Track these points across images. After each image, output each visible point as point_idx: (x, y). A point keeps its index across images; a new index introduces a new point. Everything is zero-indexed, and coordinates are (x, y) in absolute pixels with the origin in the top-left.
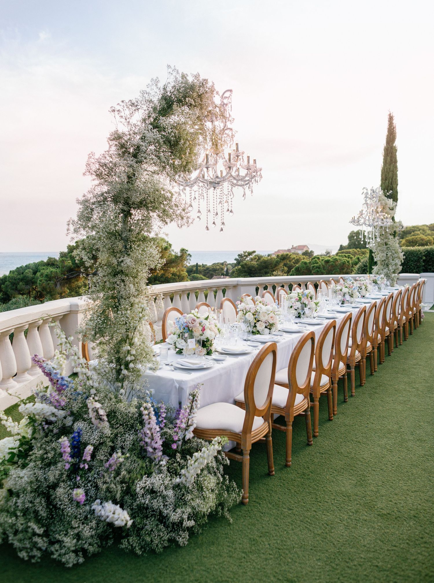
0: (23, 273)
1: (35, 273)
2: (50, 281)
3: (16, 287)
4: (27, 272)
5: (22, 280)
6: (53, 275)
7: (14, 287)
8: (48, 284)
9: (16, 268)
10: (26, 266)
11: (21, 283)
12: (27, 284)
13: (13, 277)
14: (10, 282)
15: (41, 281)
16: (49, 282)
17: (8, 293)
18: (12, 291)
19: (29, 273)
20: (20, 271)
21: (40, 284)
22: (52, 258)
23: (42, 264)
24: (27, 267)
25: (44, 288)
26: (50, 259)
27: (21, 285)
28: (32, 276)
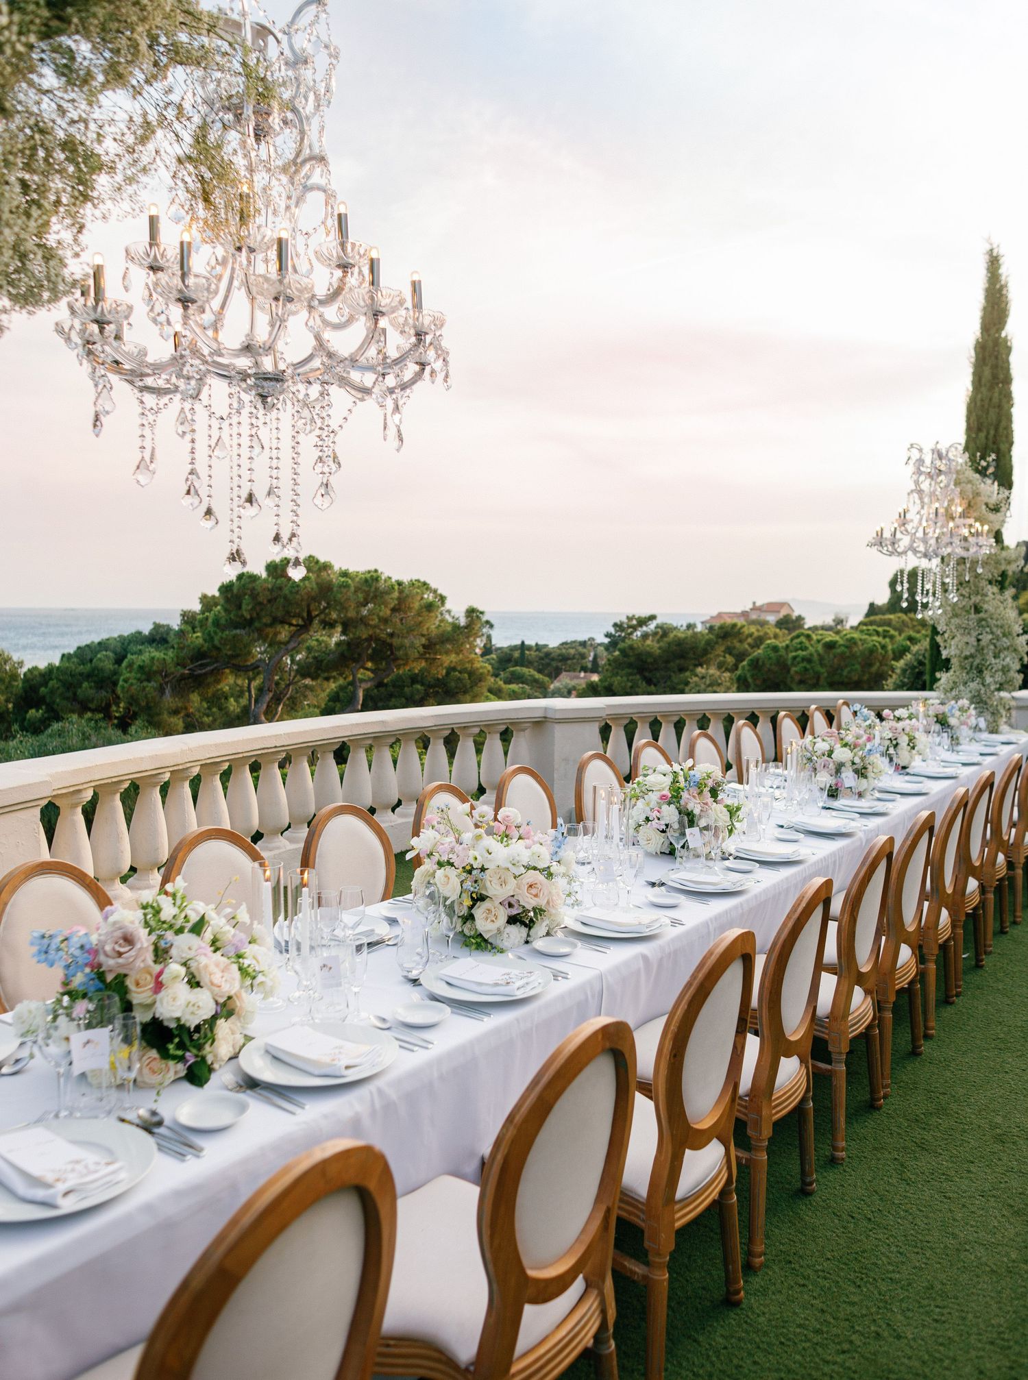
0: (91, 661)
1: (119, 660)
2: (149, 680)
3: (75, 694)
4: (100, 659)
5: (88, 676)
6: (155, 668)
7: (70, 694)
8: (144, 688)
9: (75, 649)
10: (100, 643)
11: (85, 685)
12: (101, 688)
13: (67, 668)
14: (60, 680)
15: (126, 681)
16: (145, 684)
17: (55, 706)
18: (65, 703)
19: (105, 661)
20: (85, 654)
21: (123, 687)
22: (163, 626)
23: (137, 638)
24: (102, 645)
25: (132, 697)
26: (157, 627)
27: (86, 689)
28: (111, 667)
